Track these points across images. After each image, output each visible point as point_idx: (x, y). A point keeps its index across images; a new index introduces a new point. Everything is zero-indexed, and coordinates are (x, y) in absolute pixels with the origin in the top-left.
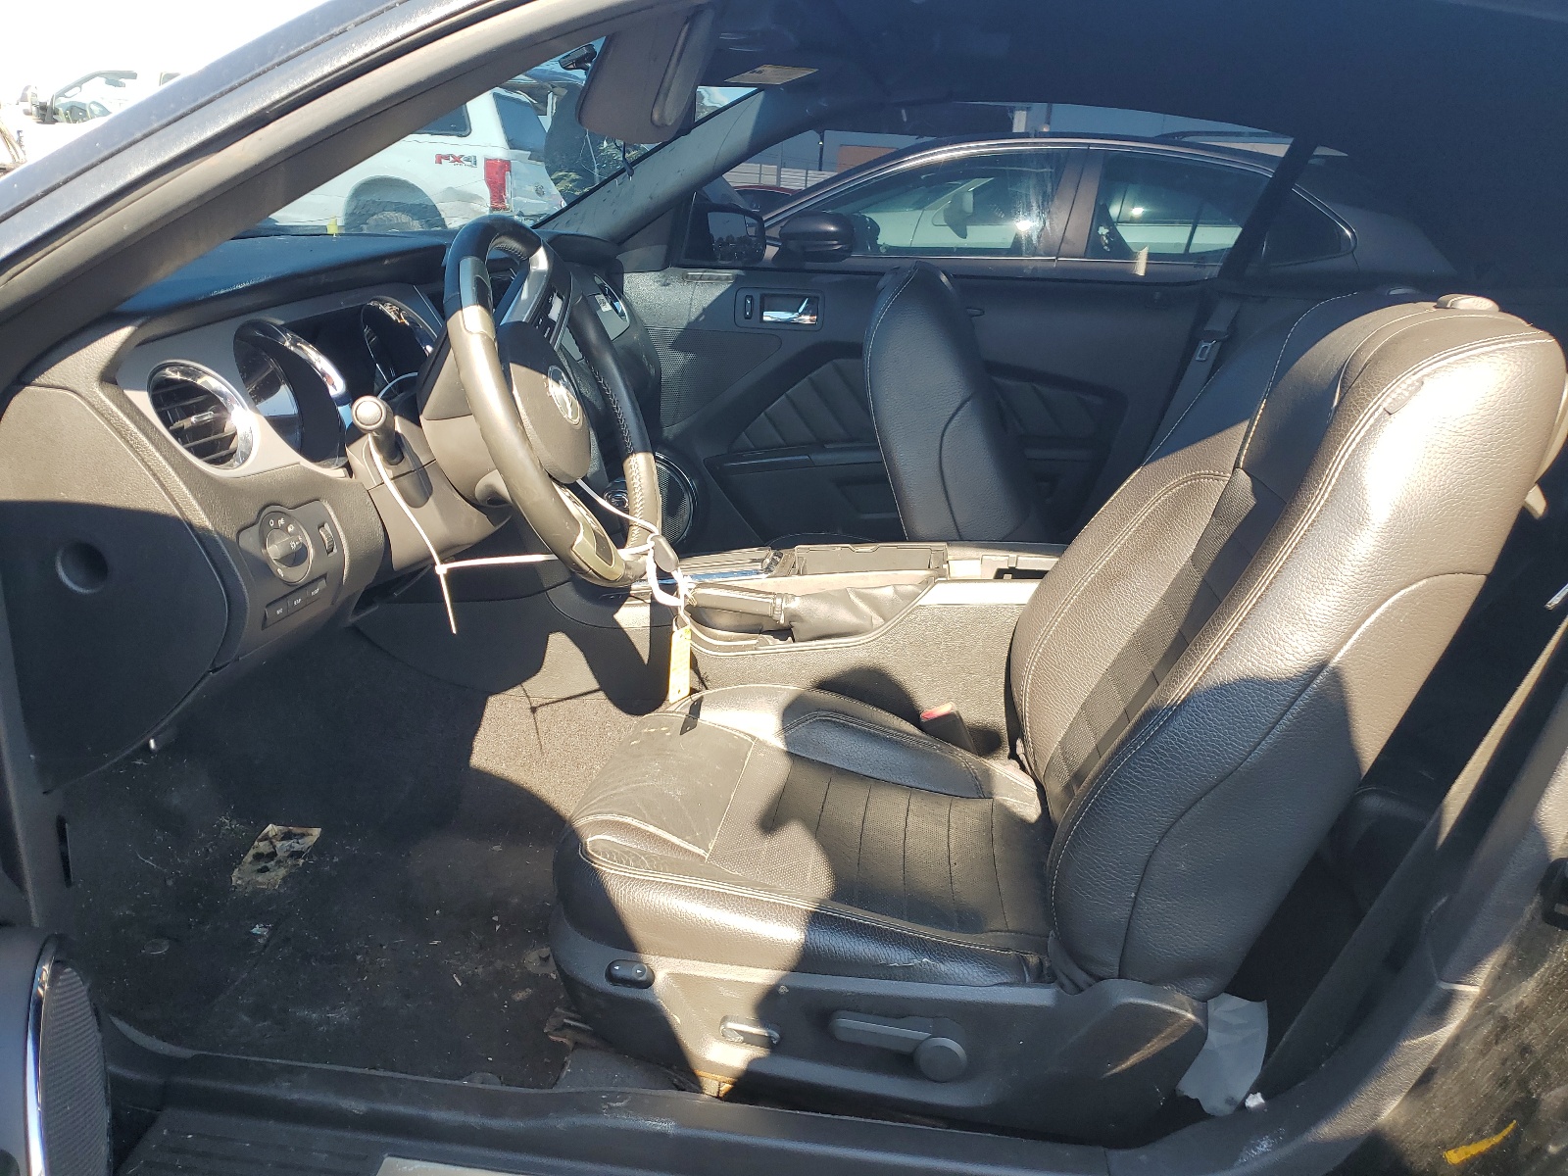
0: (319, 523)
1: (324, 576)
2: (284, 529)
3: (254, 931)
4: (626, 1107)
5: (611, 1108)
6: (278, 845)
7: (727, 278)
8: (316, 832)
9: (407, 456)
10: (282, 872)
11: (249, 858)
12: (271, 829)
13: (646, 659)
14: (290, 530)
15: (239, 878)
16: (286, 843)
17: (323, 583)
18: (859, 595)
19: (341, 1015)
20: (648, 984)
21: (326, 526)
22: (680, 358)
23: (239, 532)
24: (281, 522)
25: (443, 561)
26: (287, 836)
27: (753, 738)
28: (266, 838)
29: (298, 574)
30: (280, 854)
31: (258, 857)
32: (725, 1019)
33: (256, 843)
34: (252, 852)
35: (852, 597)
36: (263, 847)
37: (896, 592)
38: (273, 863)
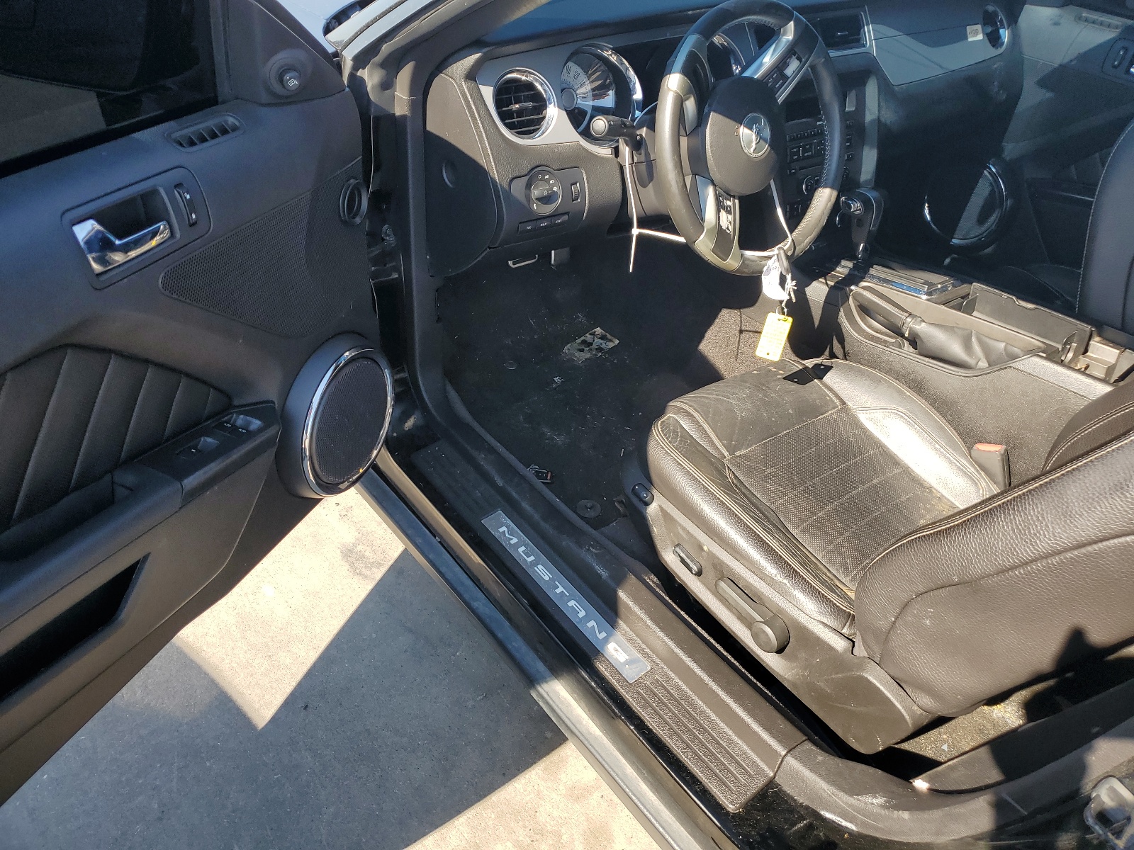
0: (572, 182)
1: (567, 213)
2: (547, 181)
3: (555, 379)
4: (596, 554)
5: (589, 550)
6: (596, 340)
7: (1117, 27)
8: (617, 342)
9: (643, 152)
10: (588, 355)
11: (579, 341)
12: (598, 330)
13: (817, 323)
14: (551, 182)
15: (569, 349)
16: (600, 341)
17: (566, 217)
18: (980, 342)
19: (560, 440)
20: (647, 504)
21: (578, 184)
22: (1046, 95)
23: (513, 179)
24: (547, 177)
25: (640, 226)
26: (603, 338)
27: (844, 403)
28: (593, 334)
29: (548, 209)
30: (594, 346)
31: (584, 342)
32: (678, 545)
33: (587, 335)
34: (583, 338)
35: (974, 339)
36: (588, 337)
37: (1005, 349)
38: (588, 349)
